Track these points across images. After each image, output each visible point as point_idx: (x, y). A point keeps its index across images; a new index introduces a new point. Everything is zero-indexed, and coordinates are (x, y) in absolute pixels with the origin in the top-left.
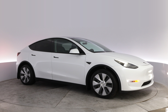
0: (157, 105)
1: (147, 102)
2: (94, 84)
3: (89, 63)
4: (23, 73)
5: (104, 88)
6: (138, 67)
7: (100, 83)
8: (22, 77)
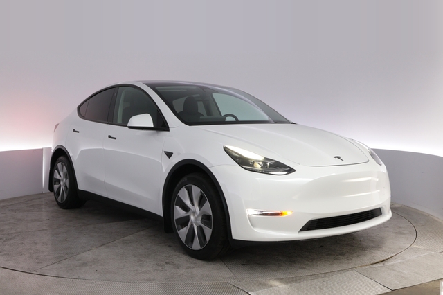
0: (417, 273)
1: (387, 264)
2: (176, 216)
3: (169, 155)
4: (58, 177)
5: (197, 227)
6: (294, 170)
7: (190, 213)
8: (56, 187)
